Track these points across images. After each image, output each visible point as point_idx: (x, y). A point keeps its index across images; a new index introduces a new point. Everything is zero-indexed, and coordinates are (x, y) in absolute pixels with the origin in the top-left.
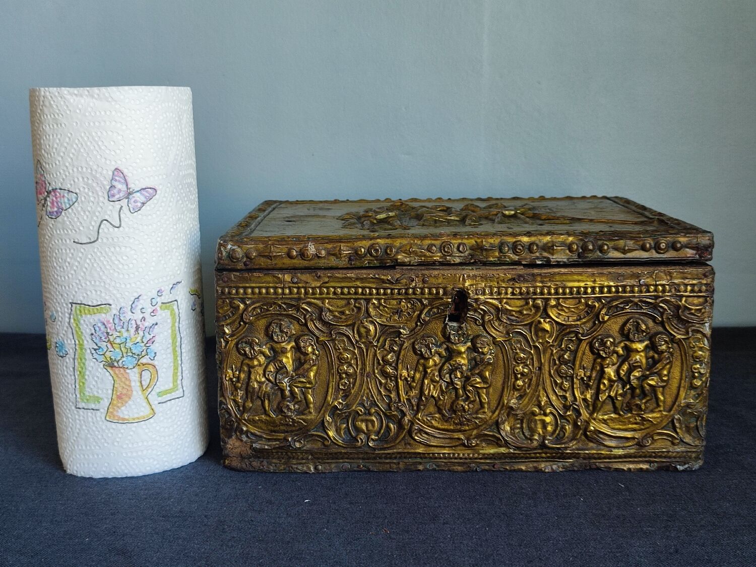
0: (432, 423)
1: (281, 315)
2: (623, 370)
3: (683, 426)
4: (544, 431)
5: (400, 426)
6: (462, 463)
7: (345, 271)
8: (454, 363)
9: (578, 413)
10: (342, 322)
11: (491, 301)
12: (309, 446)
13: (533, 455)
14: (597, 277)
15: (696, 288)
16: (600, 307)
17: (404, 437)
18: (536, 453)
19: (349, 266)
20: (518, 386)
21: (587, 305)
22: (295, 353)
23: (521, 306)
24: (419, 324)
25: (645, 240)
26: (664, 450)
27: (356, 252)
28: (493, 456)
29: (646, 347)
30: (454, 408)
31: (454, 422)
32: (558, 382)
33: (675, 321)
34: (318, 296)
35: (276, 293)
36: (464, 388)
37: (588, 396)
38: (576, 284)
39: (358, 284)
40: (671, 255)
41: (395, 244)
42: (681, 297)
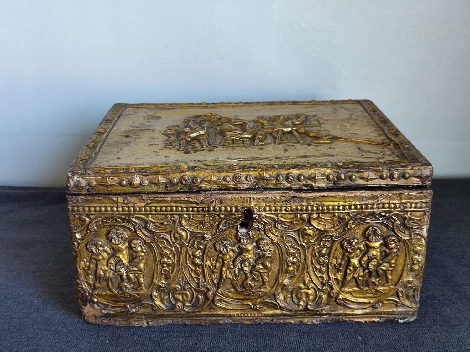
0: (228, 295)
1: (116, 225)
2: (364, 261)
3: (404, 295)
4: (307, 299)
5: (206, 298)
6: (250, 319)
7: (162, 195)
8: (244, 257)
9: (332, 288)
10: (162, 230)
11: (270, 215)
12: (142, 311)
13: (299, 314)
14: (347, 199)
15: (419, 205)
16: (349, 219)
17: (209, 304)
18: (301, 313)
19: (166, 191)
20: (290, 271)
22: (129, 250)
23: (292, 219)
24: (218, 231)
25: (383, 172)
26: (390, 310)
27: (171, 182)
28: (272, 315)
29: (381, 245)
30: (244, 285)
31: (244, 294)
33: (402, 228)
34: (143, 213)
35: (112, 211)
36: (251, 272)
37: (339, 277)
38: (332, 203)
39: (173, 204)
40: (402, 182)
41: (199, 175)
42: (407, 211)
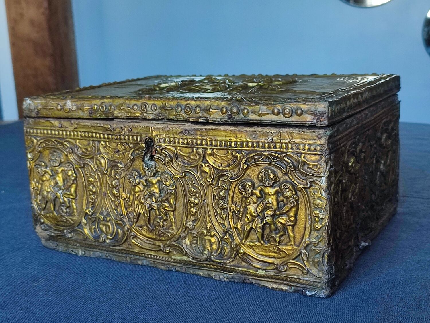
0: (142, 232)
2: (259, 209)
3: (310, 259)
4: (211, 248)
6: (163, 263)
7: (86, 121)
8: (150, 191)
9: (233, 238)
10: (87, 156)
11: (169, 147)
12: (76, 238)
13: (205, 265)
14: (238, 134)
15: (312, 148)
16: (241, 157)
17: (127, 239)
18: (207, 264)
19: (89, 117)
20: (193, 212)
21: (233, 156)
23: (190, 153)
24: (129, 161)
25: (274, 106)
26: (295, 277)
27: (92, 108)
28: (180, 262)
29: (276, 192)
30: (154, 223)
32: (218, 212)
34: (72, 137)
35: (51, 134)
36: (159, 209)
37: (239, 226)
38: (224, 138)
39: (93, 130)
40: (294, 119)
41: (113, 103)
42: (301, 153)
